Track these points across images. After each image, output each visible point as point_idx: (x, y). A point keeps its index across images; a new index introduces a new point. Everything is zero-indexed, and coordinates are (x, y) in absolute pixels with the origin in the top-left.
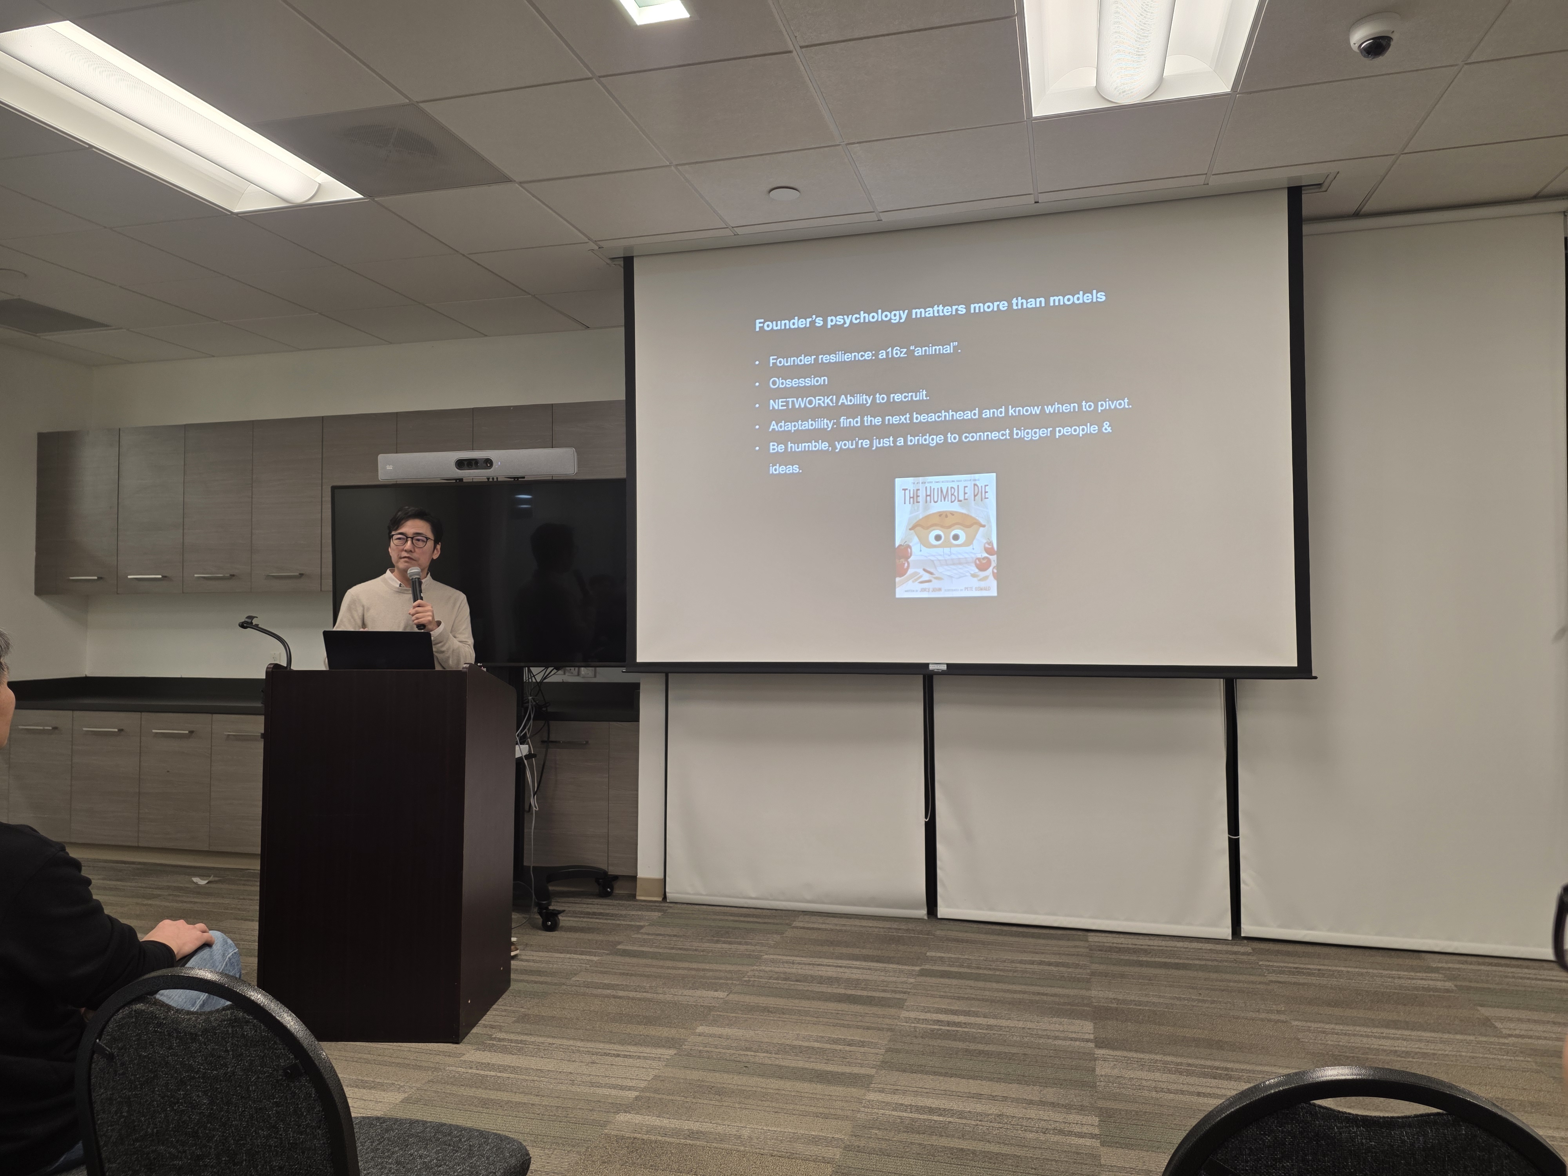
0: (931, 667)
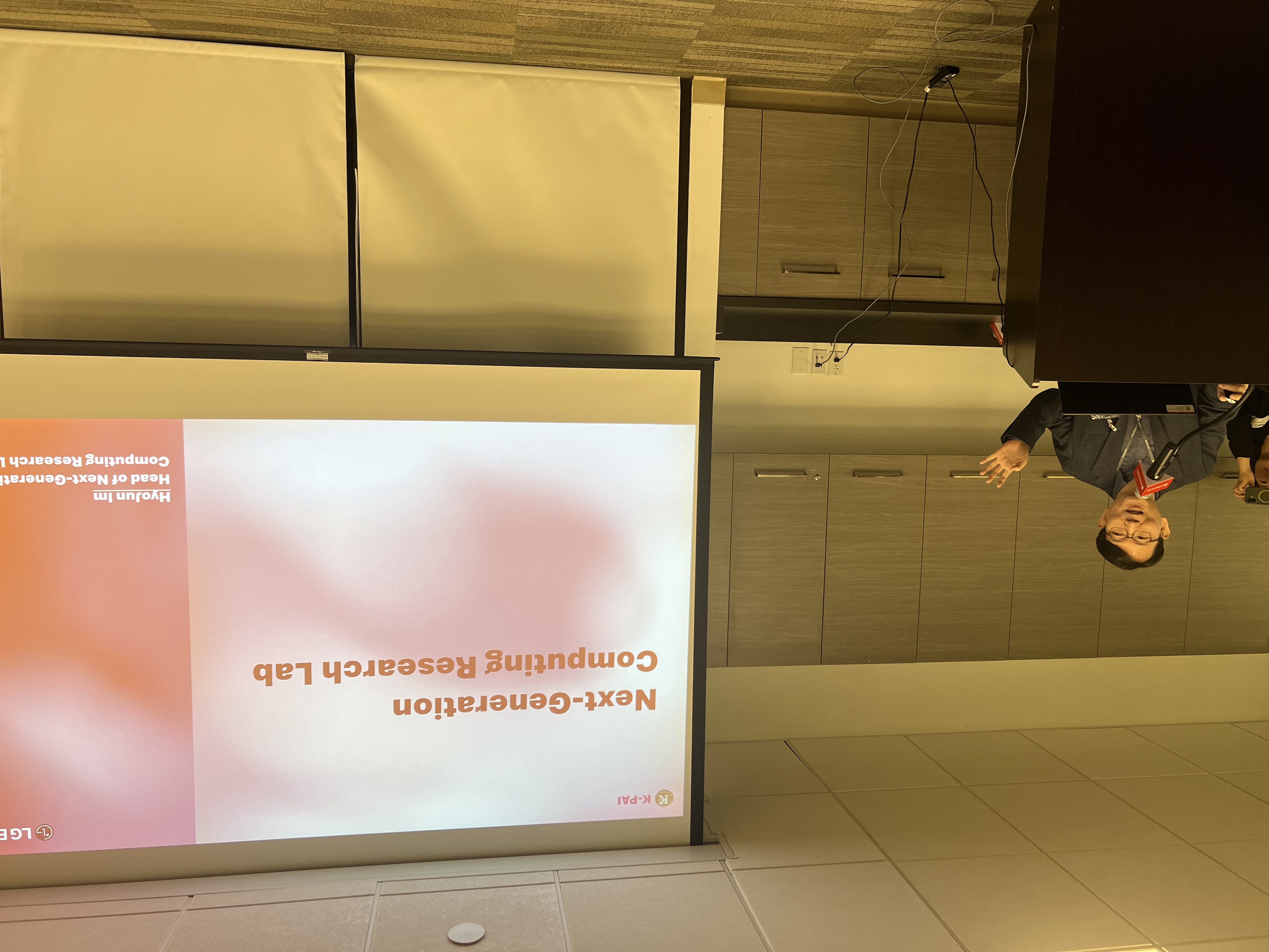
0: (326, 356)
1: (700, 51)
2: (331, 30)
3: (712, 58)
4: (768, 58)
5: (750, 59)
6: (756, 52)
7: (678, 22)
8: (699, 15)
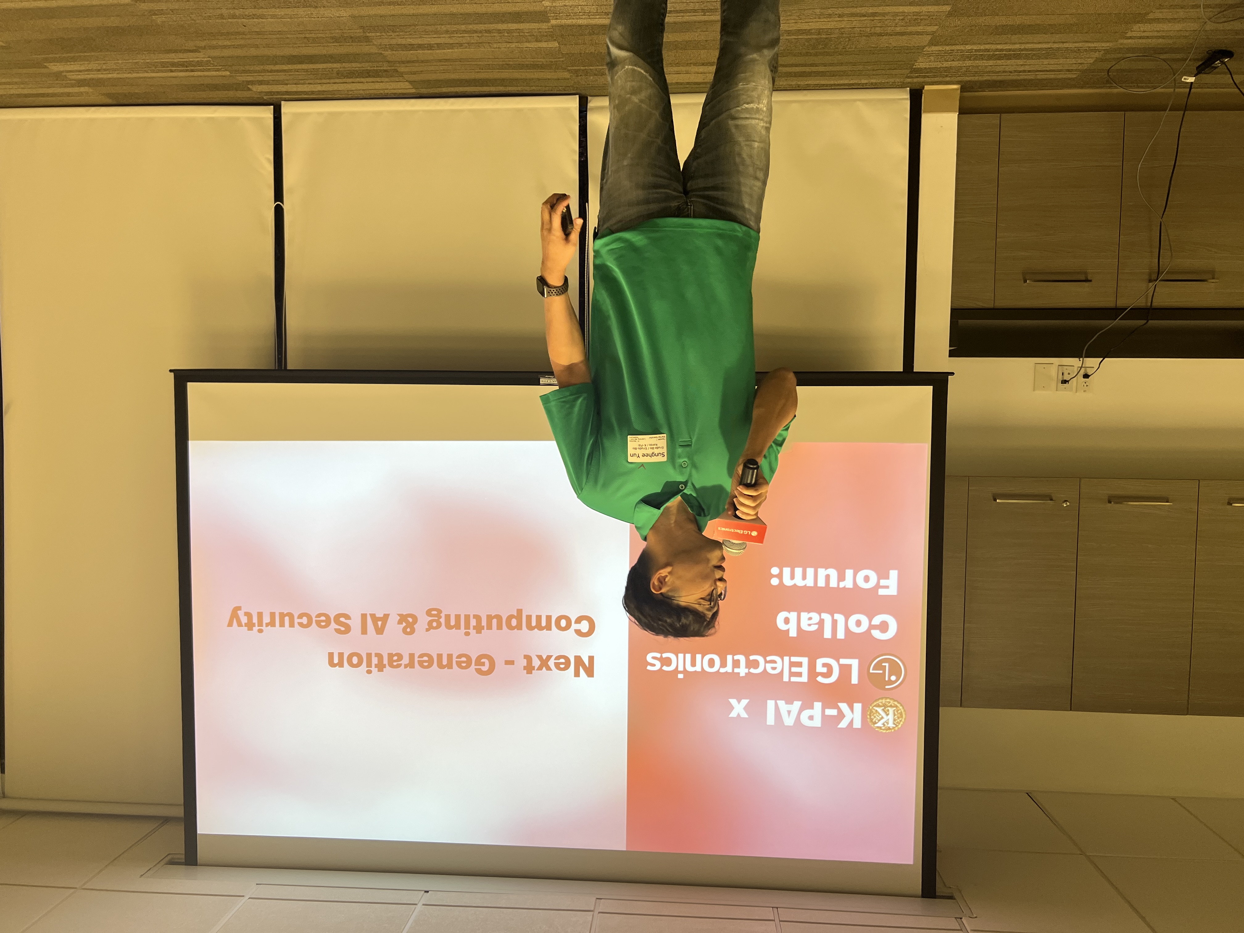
1: (932, 58)
2: (566, 75)
3: (946, 64)
4: (1008, 57)
5: (988, 61)
6: (995, 53)
7: (910, 29)
8: (933, 18)
